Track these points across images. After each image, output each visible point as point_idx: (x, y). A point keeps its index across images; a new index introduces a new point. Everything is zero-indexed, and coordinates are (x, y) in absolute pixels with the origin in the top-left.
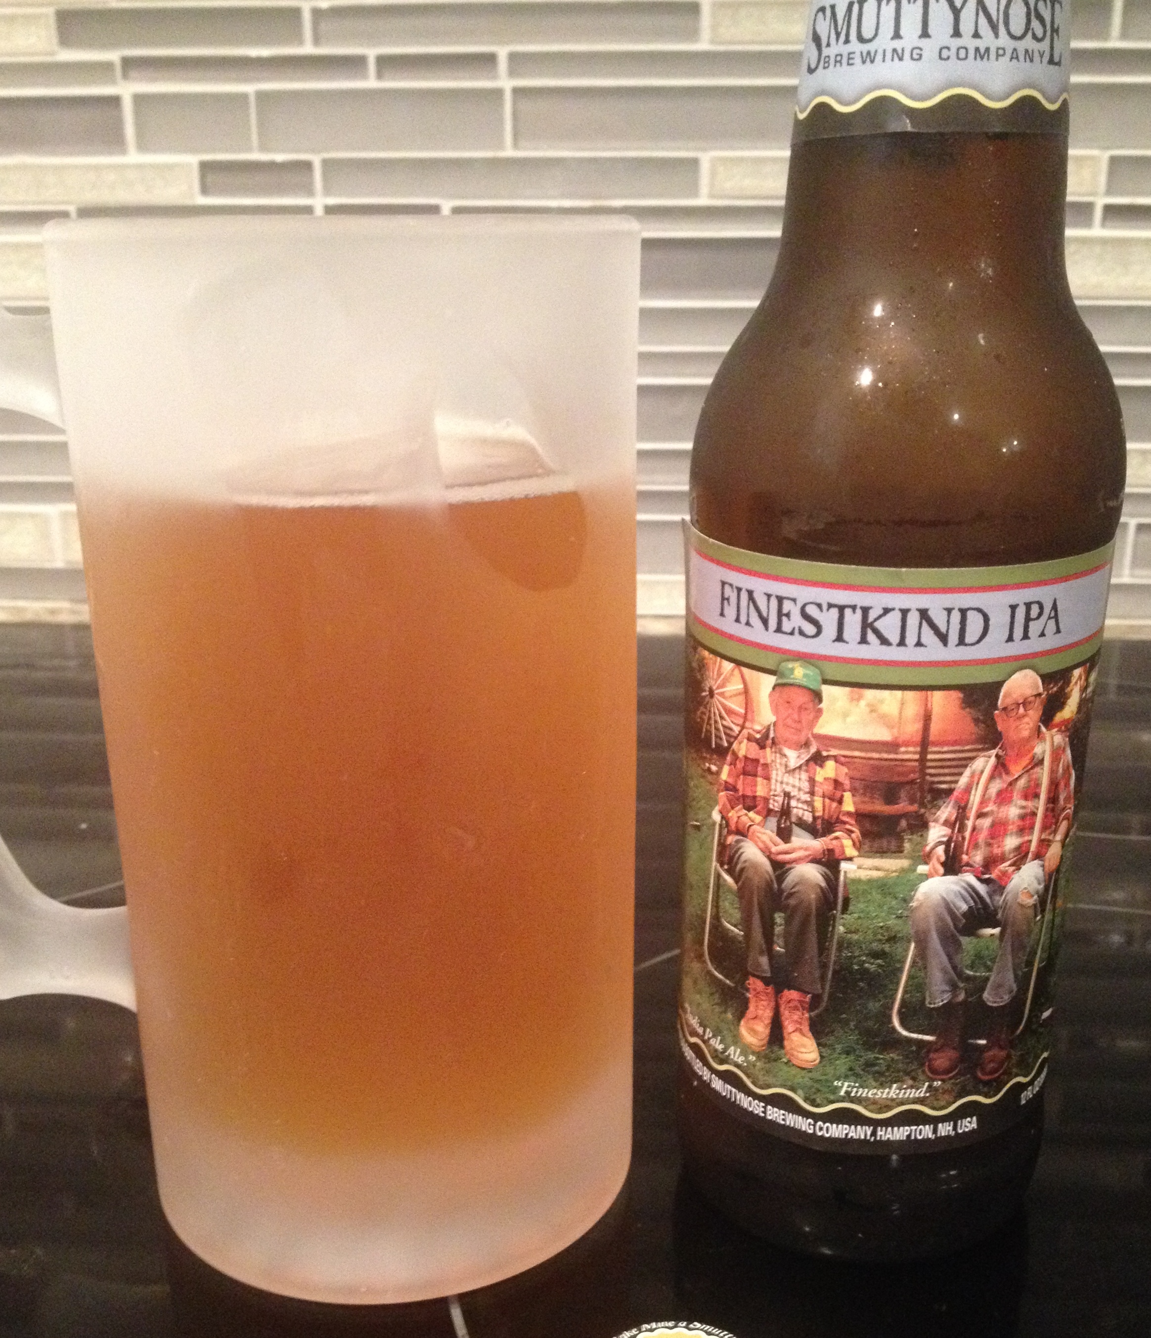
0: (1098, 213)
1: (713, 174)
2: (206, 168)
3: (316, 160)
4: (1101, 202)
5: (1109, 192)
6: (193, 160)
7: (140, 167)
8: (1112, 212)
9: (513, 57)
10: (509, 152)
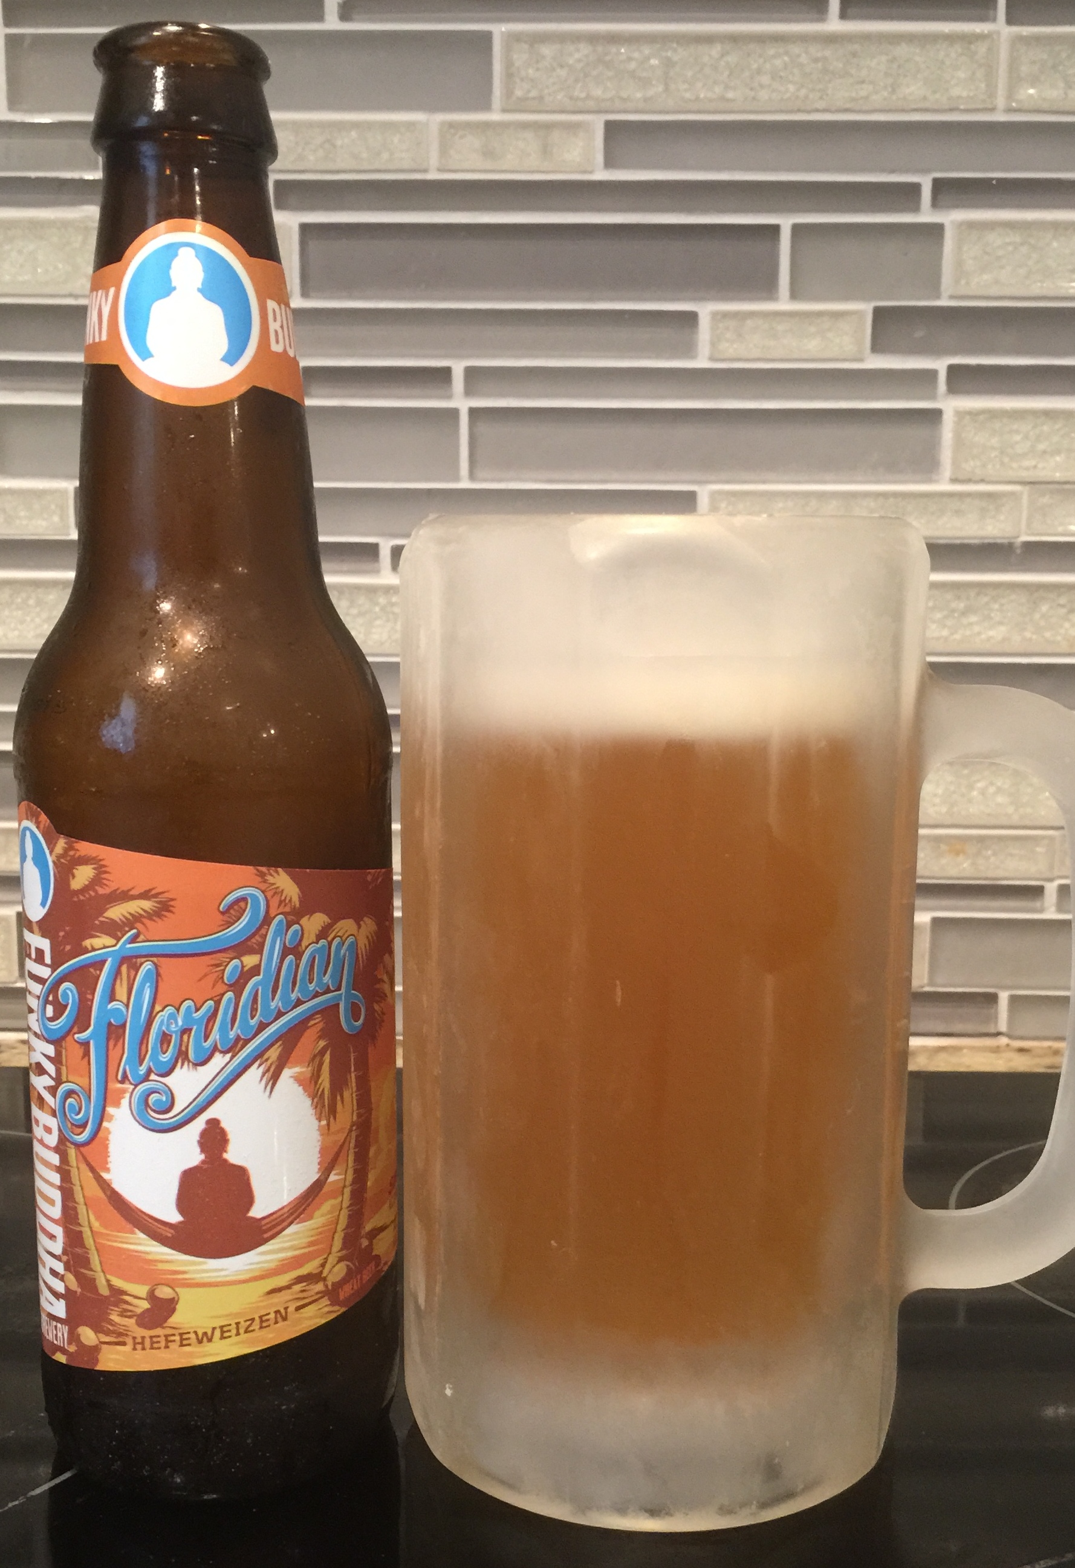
6: (67, 486)
9: (471, 373)
10: (465, 484)
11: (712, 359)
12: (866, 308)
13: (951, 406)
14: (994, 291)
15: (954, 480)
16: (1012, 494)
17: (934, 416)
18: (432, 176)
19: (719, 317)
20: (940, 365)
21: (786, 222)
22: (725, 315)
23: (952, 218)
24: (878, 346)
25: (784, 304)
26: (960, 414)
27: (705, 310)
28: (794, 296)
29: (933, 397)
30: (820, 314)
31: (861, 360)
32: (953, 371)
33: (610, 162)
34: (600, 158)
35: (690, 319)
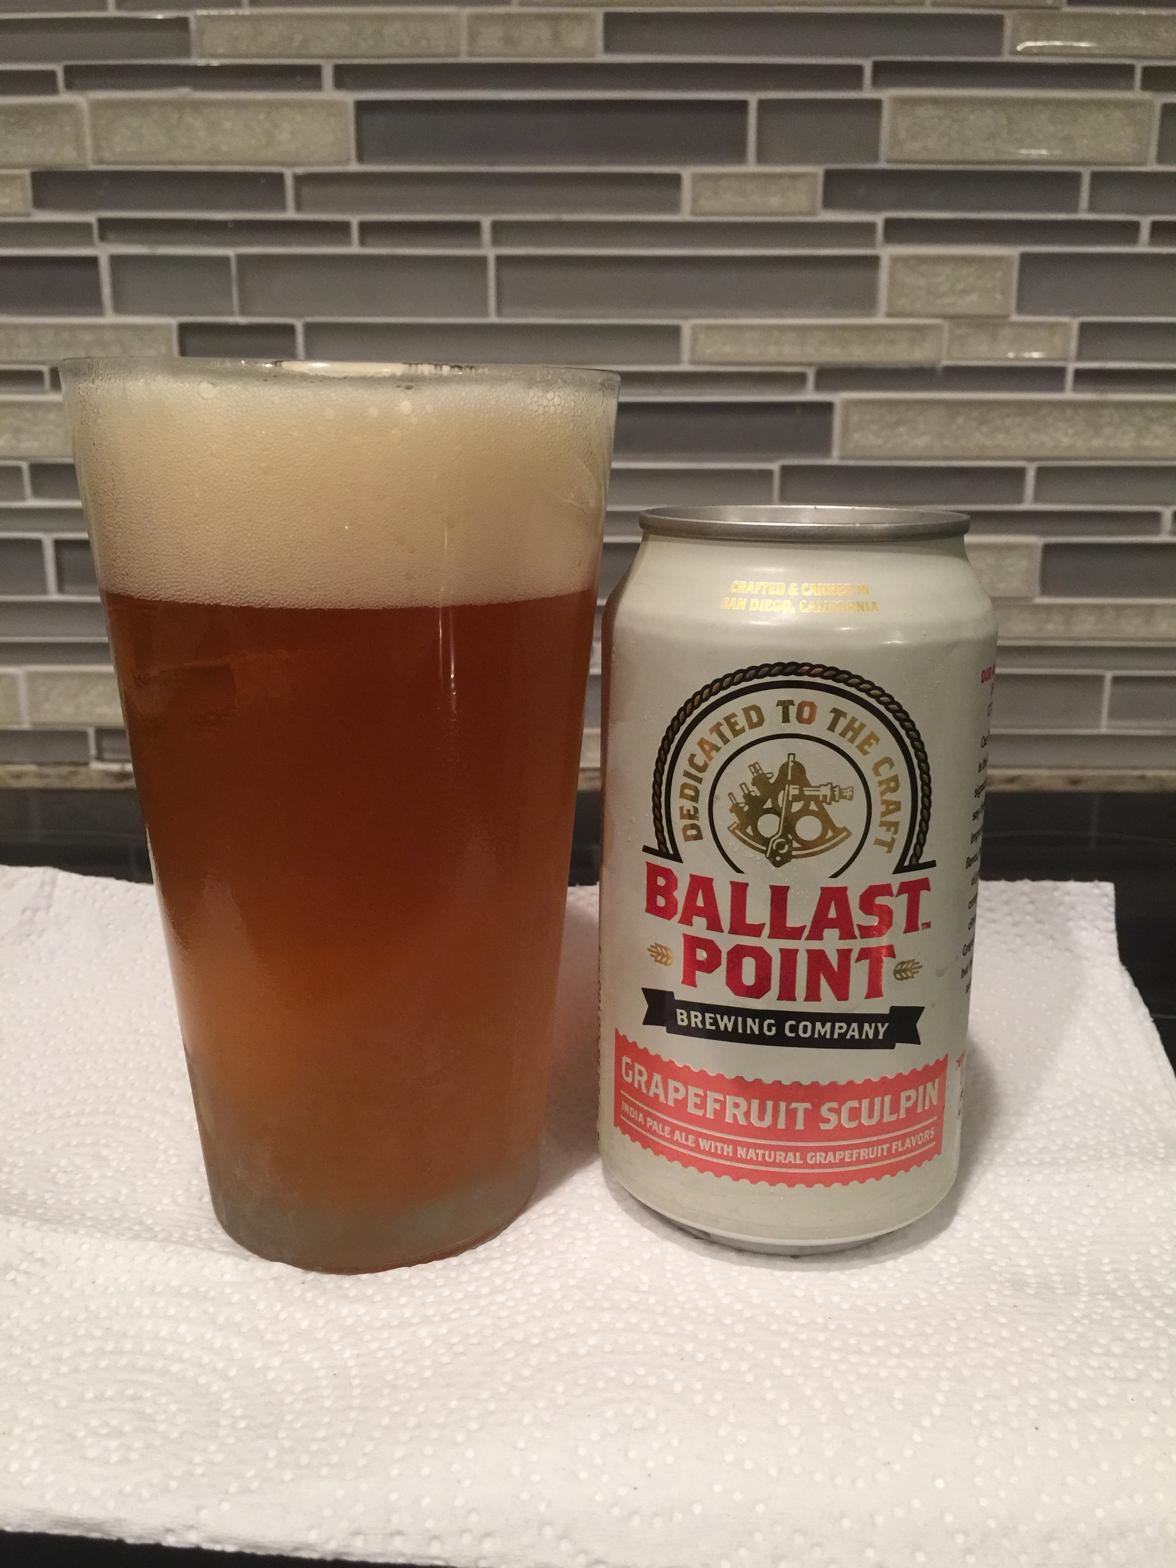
0: (1070, 377)
1: (695, 340)
2: (185, 330)
3: (299, 325)
4: (1072, 366)
5: (1080, 357)
6: (172, 322)
7: (115, 327)
8: (1082, 377)
10: (493, 319)
11: (693, 213)
12: (818, 170)
13: (886, 252)
14: (923, 156)
15: (889, 315)
16: (935, 327)
17: (873, 262)
18: (464, 59)
19: (699, 179)
20: (878, 219)
21: (753, 98)
22: (705, 177)
23: (887, 95)
24: (829, 203)
25: (751, 167)
26: (896, 260)
27: (687, 172)
28: (761, 159)
29: (872, 245)
30: (780, 176)
31: (812, 213)
32: (890, 224)
33: (608, 48)
34: (600, 44)
35: (675, 181)
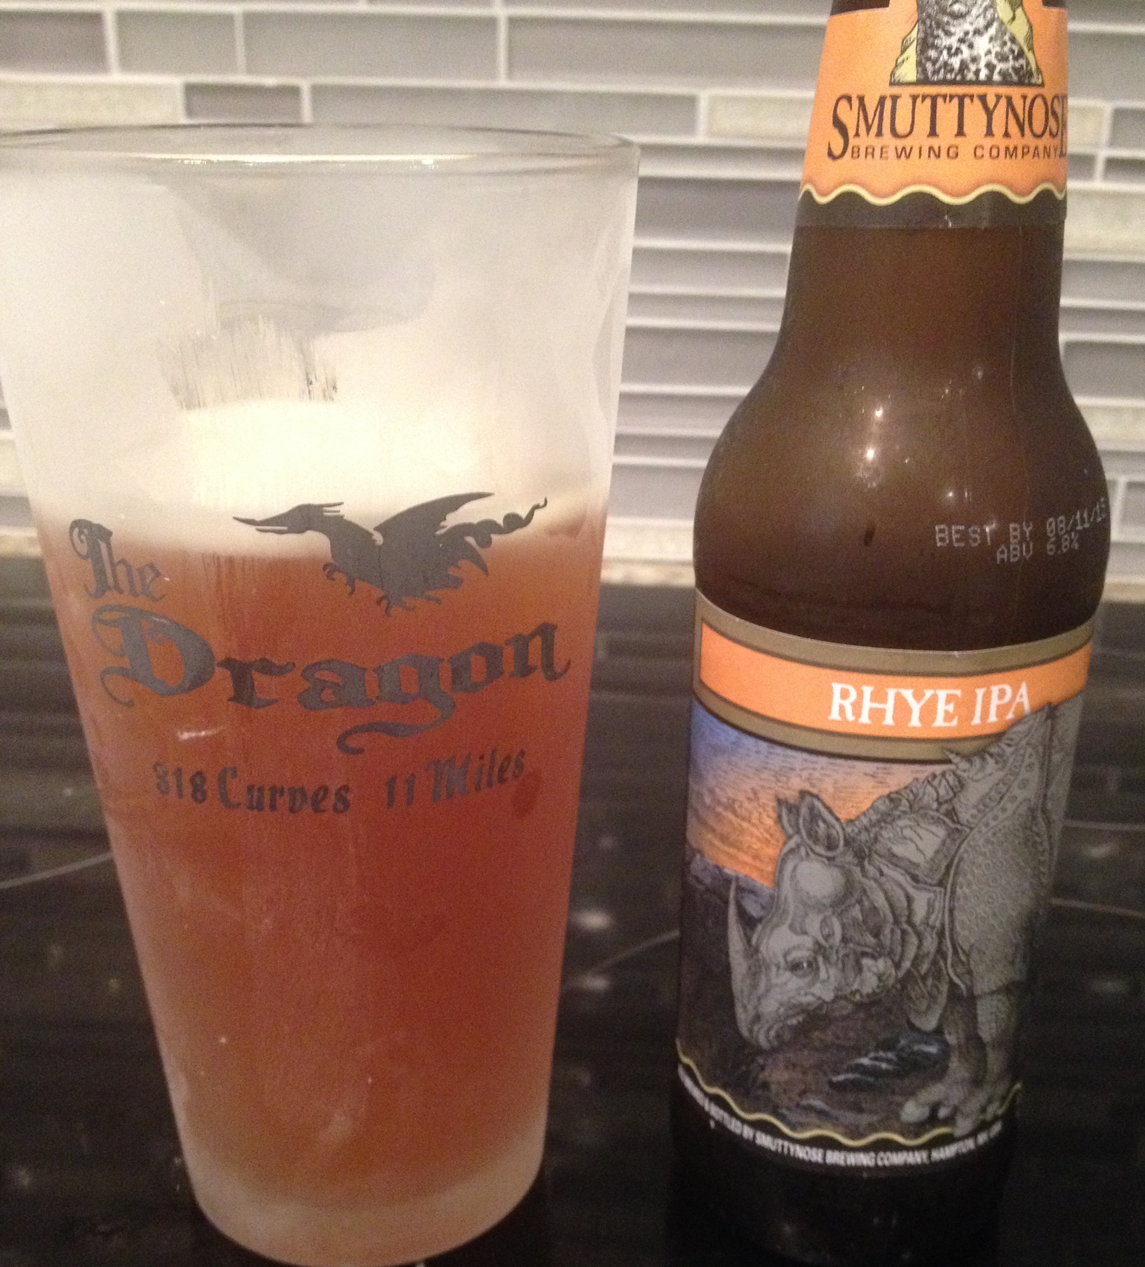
0: (1100, 166)
1: (712, 111)
2: (191, 90)
3: (305, 85)
4: (1103, 154)
5: (1113, 142)
6: (176, 81)
7: (121, 87)
8: (1115, 166)
10: (503, 82)
